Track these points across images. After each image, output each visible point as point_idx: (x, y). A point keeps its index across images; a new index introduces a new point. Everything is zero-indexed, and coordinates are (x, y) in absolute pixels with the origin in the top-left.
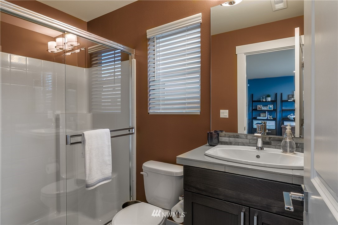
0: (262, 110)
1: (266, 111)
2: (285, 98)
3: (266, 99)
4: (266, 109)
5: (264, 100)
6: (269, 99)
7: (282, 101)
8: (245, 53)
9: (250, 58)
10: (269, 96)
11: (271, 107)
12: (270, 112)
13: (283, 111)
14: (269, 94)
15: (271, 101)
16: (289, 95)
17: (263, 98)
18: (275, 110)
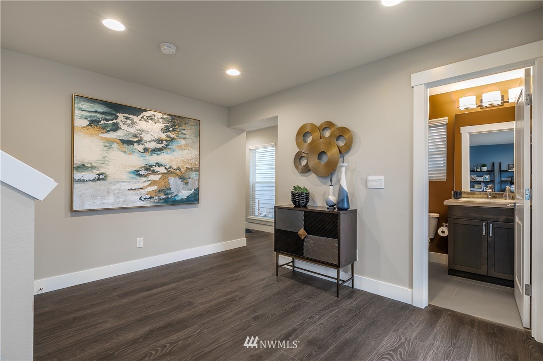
0: (476, 181)
1: (482, 182)
2: (504, 168)
3: (481, 169)
4: (481, 179)
5: (479, 170)
6: (485, 169)
7: (501, 171)
8: (469, 133)
9: (472, 136)
10: (484, 166)
11: (488, 177)
12: (486, 183)
13: (502, 182)
14: (485, 163)
15: (487, 171)
16: (509, 165)
17: (477, 168)
18: (492, 181)
